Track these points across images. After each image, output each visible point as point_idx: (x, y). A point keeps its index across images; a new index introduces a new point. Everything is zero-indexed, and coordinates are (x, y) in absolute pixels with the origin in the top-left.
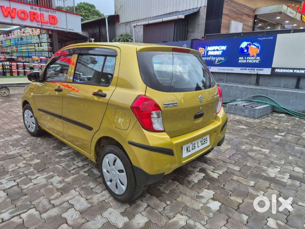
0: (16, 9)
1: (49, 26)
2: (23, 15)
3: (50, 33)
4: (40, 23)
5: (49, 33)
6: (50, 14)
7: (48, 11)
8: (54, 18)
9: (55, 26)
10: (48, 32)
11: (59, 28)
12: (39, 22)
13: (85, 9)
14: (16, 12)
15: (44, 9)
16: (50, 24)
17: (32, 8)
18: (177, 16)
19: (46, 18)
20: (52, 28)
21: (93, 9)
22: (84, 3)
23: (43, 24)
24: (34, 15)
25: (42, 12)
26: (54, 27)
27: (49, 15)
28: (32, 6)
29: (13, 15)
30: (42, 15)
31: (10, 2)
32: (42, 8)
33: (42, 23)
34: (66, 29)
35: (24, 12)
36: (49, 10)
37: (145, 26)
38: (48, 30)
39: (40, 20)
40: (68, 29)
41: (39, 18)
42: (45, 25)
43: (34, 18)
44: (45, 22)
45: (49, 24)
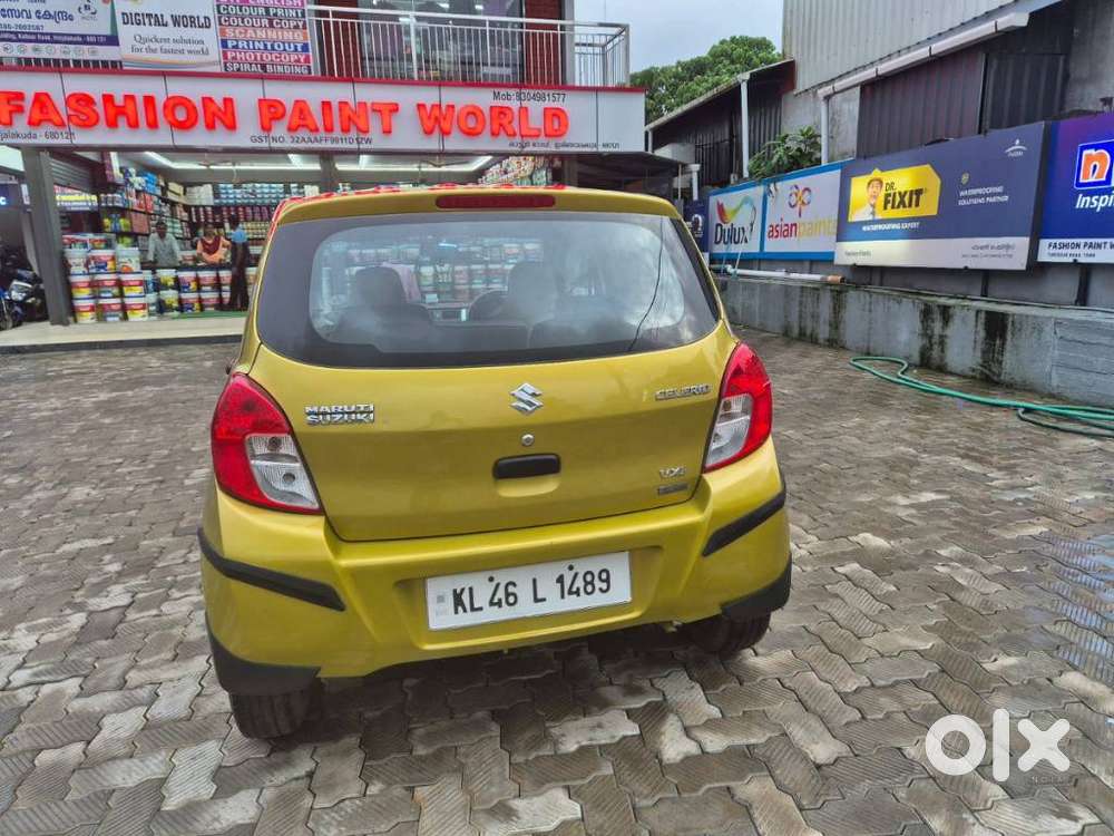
0: (453, 107)
1: (543, 145)
2: (471, 123)
3: (557, 163)
4: (518, 139)
5: (555, 165)
6: (549, 104)
7: (542, 98)
8: (559, 118)
9: (561, 141)
10: (552, 162)
11: (573, 145)
12: (514, 135)
13: (733, 62)
14: (455, 117)
15: (532, 92)
16: (546, 135)
17: (496, 96)
18: (993, 23)
19: (536, 120)
20: (552, 149)
21: (760, 55)
22: (733, 39)
23: (526, 140)
24: (502, 116)
25: (525, 104)
26: (556, 146)
27: (546, 109)
28: (496, 91)
29: (445, 125)
30: (524, 111)
31: (442, 88)
32: (526, 91)
33: (522, 136)
34: (596, 146)
35: (474, 112)
36: (546, 92)
37: (868, 89)
38: (550, 157)
39: (517, 130)
40: (600, 143)
41: (515, 124)
42: (531, 141)
43: (501, 125)
44: (532, 133)
45: (542, 139)
